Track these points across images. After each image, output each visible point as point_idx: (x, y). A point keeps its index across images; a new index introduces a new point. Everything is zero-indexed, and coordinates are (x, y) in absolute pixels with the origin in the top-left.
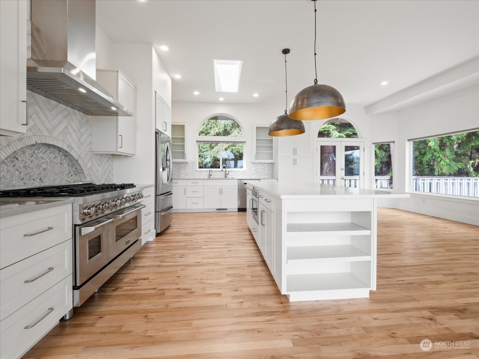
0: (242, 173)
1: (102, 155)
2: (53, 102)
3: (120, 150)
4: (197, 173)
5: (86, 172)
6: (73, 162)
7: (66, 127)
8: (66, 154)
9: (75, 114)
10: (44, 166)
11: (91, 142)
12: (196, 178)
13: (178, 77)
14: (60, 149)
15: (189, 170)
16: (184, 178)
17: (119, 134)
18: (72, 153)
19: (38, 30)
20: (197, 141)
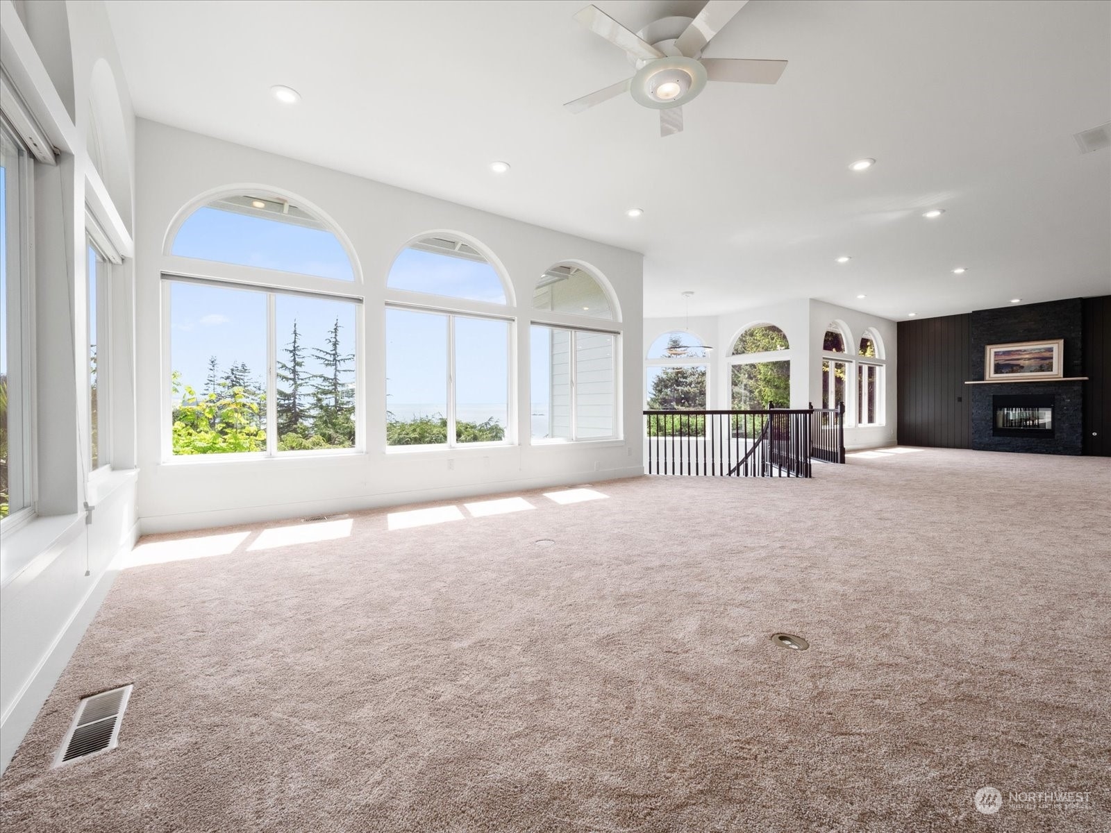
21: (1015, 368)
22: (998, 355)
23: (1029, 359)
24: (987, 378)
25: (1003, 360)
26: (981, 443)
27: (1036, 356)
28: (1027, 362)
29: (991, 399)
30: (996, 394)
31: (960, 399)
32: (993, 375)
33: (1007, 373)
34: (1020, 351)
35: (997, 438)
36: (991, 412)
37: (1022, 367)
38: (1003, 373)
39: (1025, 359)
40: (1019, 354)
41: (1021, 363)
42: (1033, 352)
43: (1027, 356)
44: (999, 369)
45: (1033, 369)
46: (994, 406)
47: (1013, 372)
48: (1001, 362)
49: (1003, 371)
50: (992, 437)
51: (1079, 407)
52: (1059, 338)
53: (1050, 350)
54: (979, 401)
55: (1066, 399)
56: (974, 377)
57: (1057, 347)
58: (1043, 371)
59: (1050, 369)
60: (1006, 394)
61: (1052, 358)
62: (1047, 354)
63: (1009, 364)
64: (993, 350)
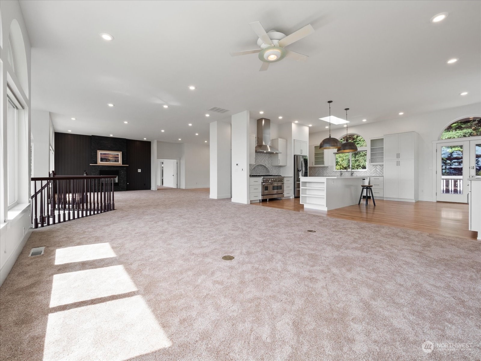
0: (364, 173)
1: (276, 166)
2: (262, 154)
3: (279, 164)
4: (334, 173)
5: (270, 172)
6: (267, 169)
7: (265, 160)
8: (265, 167)
9: (267, 155)
10: (260, 170)
11: (272, 163)
12: (333, 175)
13: (310, 125)
14: (263, 166)
15: (329, 171)
16: (326, 175)
17: (279, 159)
18: (266, 166)
19: (258, 138)
20: (334, 153)
22: (101, 154)
23: (112, 157)
24: (98, 163)
27: (114, 156)
28: (111, 158)
29: (99, 171)
30: (101, 170)
32: (100, 162)
33: (105, 162)
34: (109, 154)
37: (110, 160)
41: (109, 158)
43: (111, 156)
44: (102, 160)
45: (113, 161)
46: (100, 174)
47: (107, 161)
48: (103, 157)
49: (104, 161)
51: (126, 175)
52: (120, 151)
53: (118, 155)
54: (94, 172)
55: (122, 173)
56: (93, 163)
57: (120, 154)
58: (116, 162)
59: (118, 161)
60: (104, 170)
61: (118, 158)
62: (117, 156)
63: (105, 158)
64: (100, 152)
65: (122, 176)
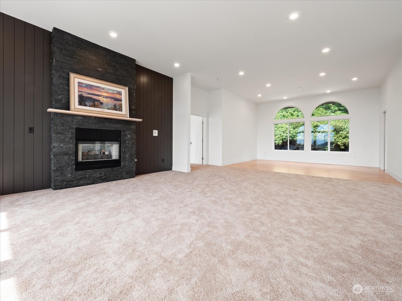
21: (96, 103)
22: (81, 86)
23: (107, 97)
24: (72, 107)
25: (86, 92)
26: (63, 181)
27: (112, 96)
28: (105, 99)
29: (74, 131)
30: (79, 127)
31: (31, 130)
32: (77, 106)
33: (90, 106)
34: (99, 87)
35: (81, 172)
36: (72, 146)
37: (102, 103)
38: (86, 106)
39: (104, 97)
40: (99, 91)
41: (101, 99)
42: (109, 91)
43: (105, 94)
44: (82, 100)
45: (110, 107)
46: (76, 140)
47: (94, 106)
48: (85, 95)
49: (87, 103)
50: (75, 172)
51: (135, 141)
52: (125, 85)
53: (120, 93)
54: (62, 134)
55: (128, 136)
56: (59, 105)
57: (124, 92)
58: (116, 110)
59: (120, 109)
60: (88, 127)
61: (121, 100)
62: (118, 96)
63: (91, 98)
64: (77, 80)
65: (127, 145)
